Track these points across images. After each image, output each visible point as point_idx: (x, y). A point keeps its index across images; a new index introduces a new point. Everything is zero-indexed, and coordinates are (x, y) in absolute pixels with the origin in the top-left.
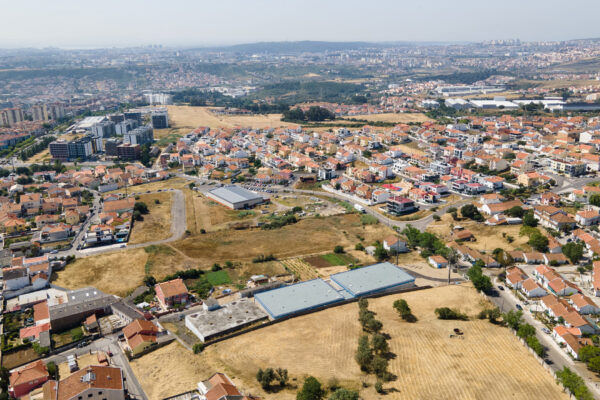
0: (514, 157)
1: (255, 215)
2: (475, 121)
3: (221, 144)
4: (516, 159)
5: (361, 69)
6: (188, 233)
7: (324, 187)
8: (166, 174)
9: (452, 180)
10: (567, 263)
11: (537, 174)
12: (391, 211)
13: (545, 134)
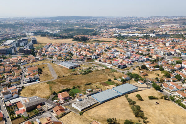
0: (150, 51)
1: (77, 70)
2: (134, 40)
3: (57, 49)
4: (151, 51)
5: (92, 25)
6: (59, 77)
7: (95, 61)
8: (43, 58)
9: (134, 58)
10: (177, 81)
11: (158, 55)
12: (119, 68)
13: (156, 44)
